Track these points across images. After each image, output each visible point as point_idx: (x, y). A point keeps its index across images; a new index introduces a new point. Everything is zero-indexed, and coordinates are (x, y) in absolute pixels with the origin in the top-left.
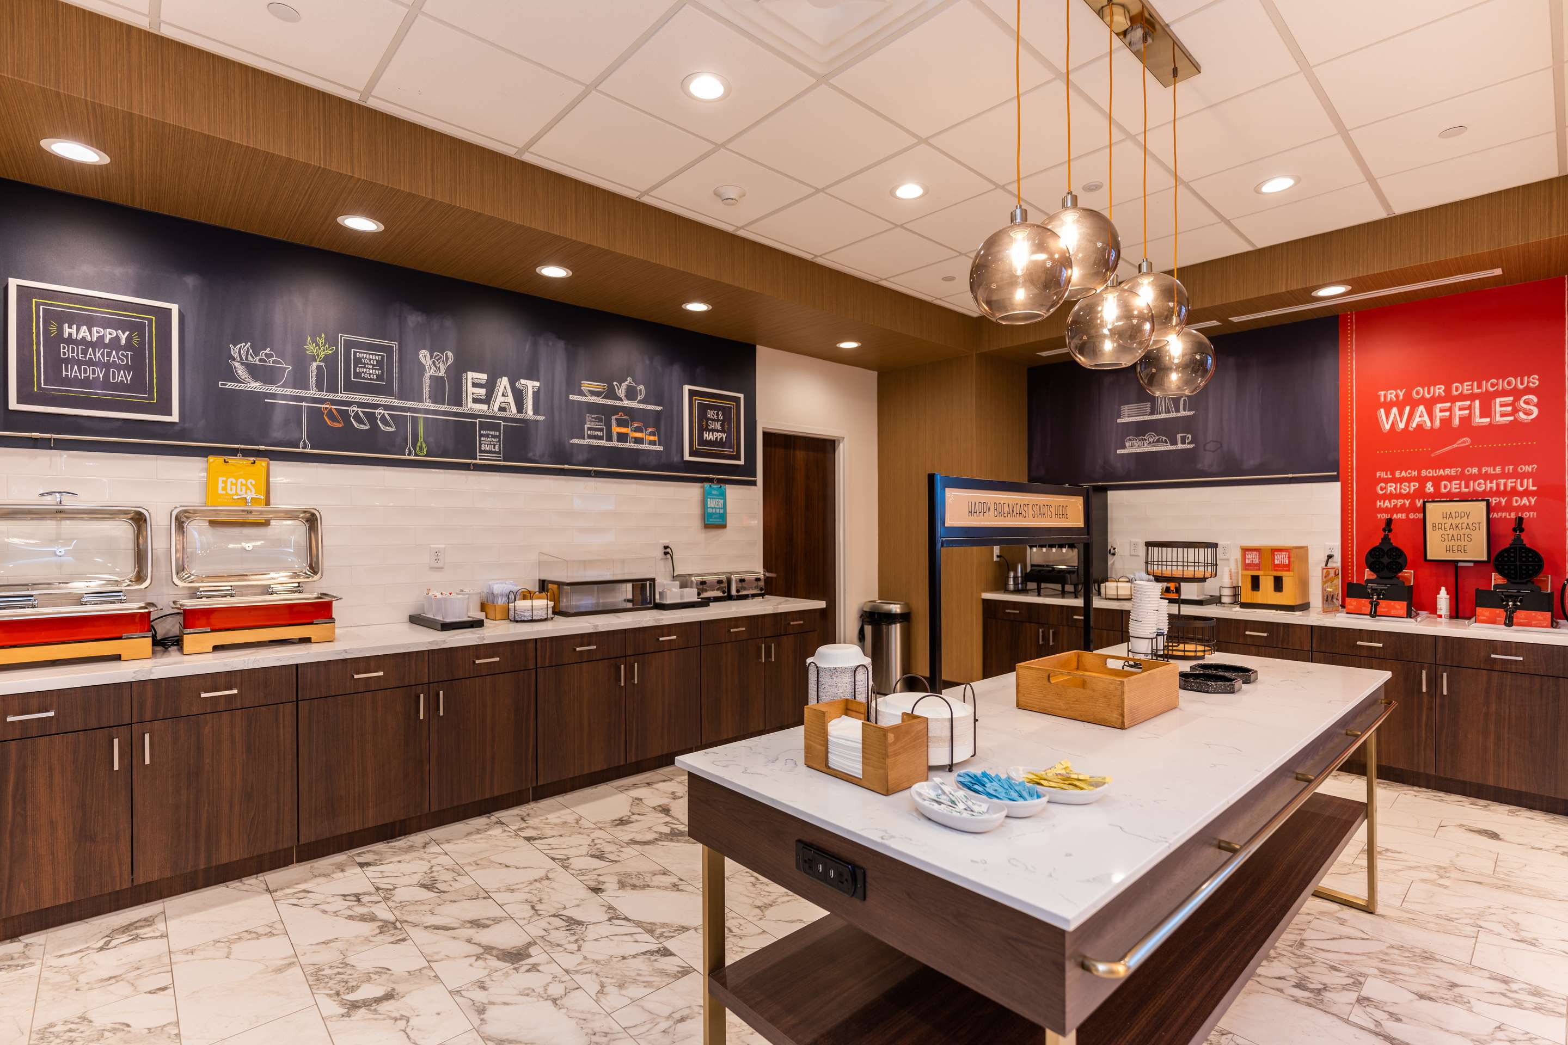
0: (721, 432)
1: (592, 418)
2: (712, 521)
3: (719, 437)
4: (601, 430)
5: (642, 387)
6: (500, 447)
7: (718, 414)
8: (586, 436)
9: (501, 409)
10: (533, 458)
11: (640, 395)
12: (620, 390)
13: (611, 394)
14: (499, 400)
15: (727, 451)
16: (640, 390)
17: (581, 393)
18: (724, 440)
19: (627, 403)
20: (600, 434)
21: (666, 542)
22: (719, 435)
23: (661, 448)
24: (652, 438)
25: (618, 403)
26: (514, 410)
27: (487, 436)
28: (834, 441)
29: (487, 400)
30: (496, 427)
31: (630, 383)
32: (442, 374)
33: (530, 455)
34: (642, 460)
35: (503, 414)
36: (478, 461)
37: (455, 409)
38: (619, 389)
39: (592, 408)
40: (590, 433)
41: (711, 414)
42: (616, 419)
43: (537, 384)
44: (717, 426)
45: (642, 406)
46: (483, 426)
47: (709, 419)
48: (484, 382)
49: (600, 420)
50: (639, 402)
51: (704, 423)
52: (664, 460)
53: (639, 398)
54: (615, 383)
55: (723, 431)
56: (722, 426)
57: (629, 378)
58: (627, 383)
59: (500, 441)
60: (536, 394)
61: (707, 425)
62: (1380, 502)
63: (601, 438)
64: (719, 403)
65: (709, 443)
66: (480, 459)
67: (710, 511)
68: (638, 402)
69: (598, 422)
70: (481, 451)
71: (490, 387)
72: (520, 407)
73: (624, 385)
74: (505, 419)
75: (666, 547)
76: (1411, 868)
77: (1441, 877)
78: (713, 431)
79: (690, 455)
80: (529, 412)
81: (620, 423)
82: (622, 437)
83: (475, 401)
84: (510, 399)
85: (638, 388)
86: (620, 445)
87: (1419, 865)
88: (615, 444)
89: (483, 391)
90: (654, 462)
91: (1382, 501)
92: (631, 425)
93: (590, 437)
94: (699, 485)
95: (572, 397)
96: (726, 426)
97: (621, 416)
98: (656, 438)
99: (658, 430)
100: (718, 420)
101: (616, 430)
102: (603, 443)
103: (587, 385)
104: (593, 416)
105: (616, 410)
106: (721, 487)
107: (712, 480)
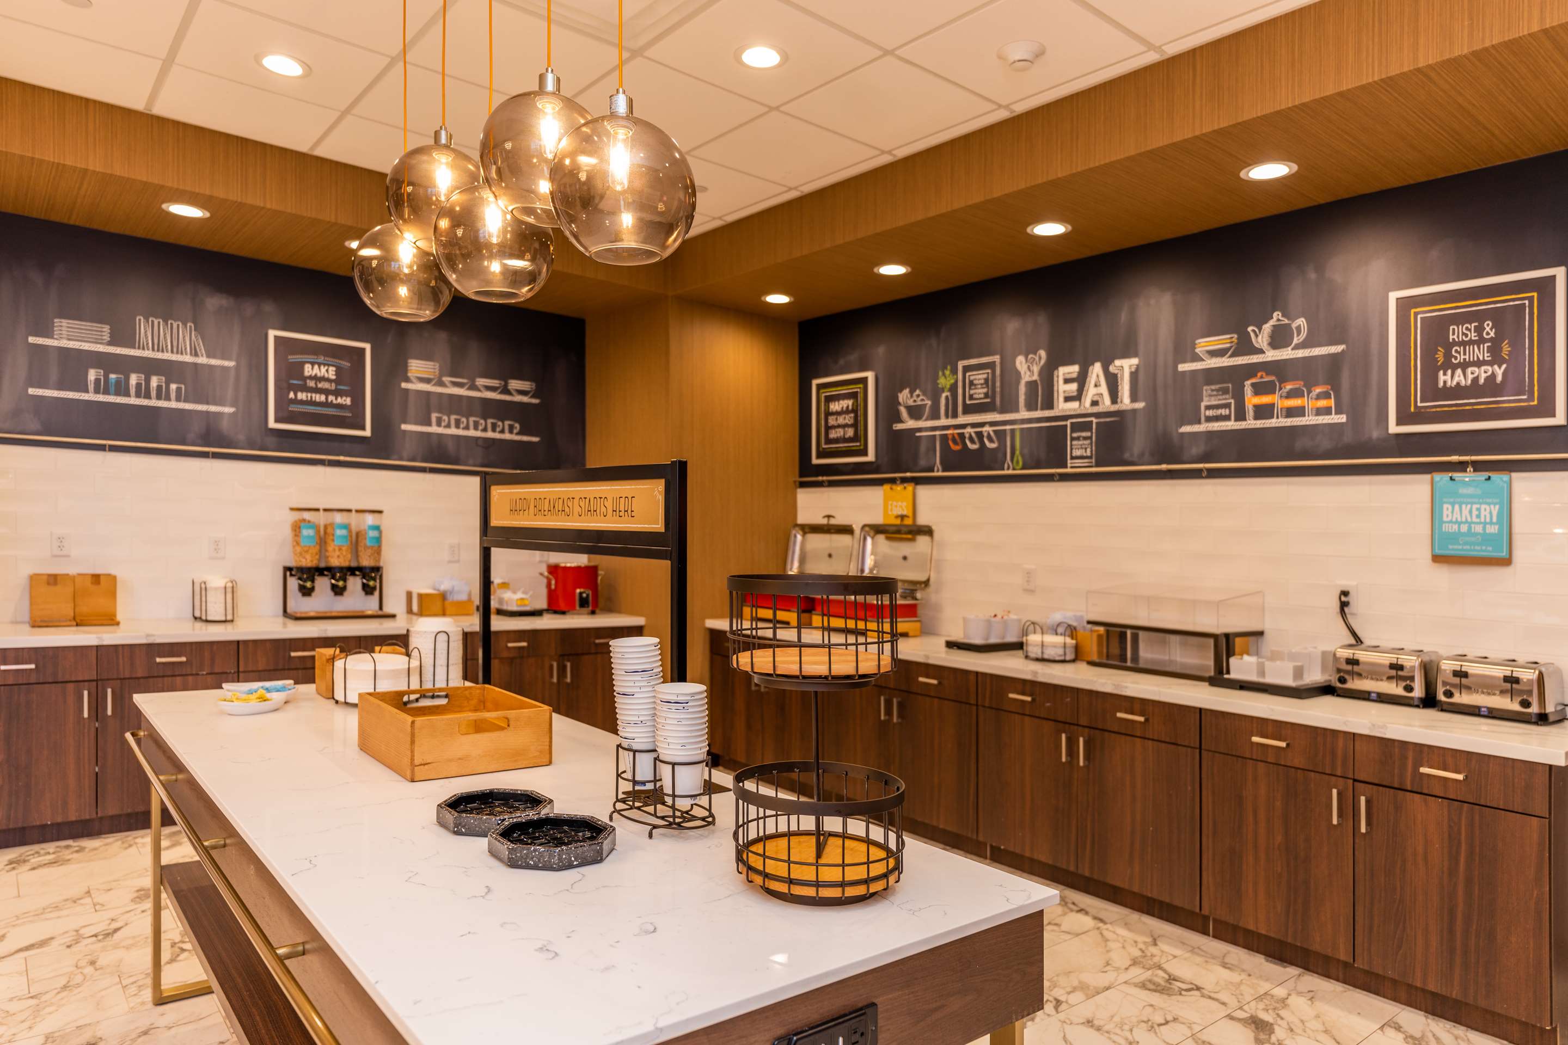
0: (1490, 363)
1: (1212, 390)
2: (1454, 549)
3: (1483, 376)
4: (1227, 406)
5: (1301, 322)
6: (1092, 451)
7: (1479, 330)
8: (1203, 419)
9: (1095, 403)
10: (1131, 459)
11: (1298, 335)
12: (1260, 337)
13: (1245, 347)
14: (1091, 392)
15: (1508, 400)
16: (1299, 328)
17: (1197, 358)
18: (1499, 379)
19: (1272, 355)
20: (1224, 412)
21: (1345, 584)
22: (1483, 373)
23: (1342, 418)
24: (1322, 403)
25: (1255, 359)
26: (1107, 400)
27: (1078, 438)
29: (1078, 397)
30: (1086, 427)
31: (1278, 320)
32: (1036, 377)
33: (1127, 456)
34: (1299, 445)
35: (1095, 409)
36: (1069, 470)
37: (1047, 413)
38: (1257, 336)
39: (1211, 376)
40: (1210, 413)
41: (1455, 333)
42: (1253, 385)
43: (1135, 361)
44: (1482, 353)
45: (1301, 353)
46: (1075, 428)
47: (1455, 343)
48: (1075, 375)
49: (1225, 391)
50: (1297, 347)
51: (1440, 356)
52: (1348, 438)
53: (1296, 341)
54: (1250, 329)
55: (1496, 359)
56: (1495, 351)
57: (1275, 314)
58: (1272, 322)
59: (1091, 443)
60: (1134, 376)
61: (1448, 355)
63: (1227, 418)
64: (1483, 304)
65: (1457, 392)
66: (1072, 467)
67: (1446, 528)
68: (1293, 349)
69: (1222, 395)
70: (1072, 458)
71: (1081, 380)
72: (1114, 397)
73: (1267, 328)
74: (1097, 415)
75: (1345, 593)
78: (1464, 366)
79: (1399, 422)
80: (1126, 402)
81: (1259, 389)
82: (1263, 412)
83: (1068, 399)
84: (1104, 389)
85: (1294, 325)
86: (1259, 424)
88: (1251, 423)
89: (1074, 387)
90: (1326, 444)
92: (1281, 389)
93: (1209, 419)
94: (1427, 477)
95: (1182, 367)
96: (1506, 348)
97: (1262, 377)
98: (1332, 403)
99: (1336, 388)
100: (1481, 341)
101: (1251, 400)
102: (1231, 425)
103: (1204, 344)
104: (1213, 387)
105: (1251, 370)
106: (1489, 478)
107: (1462, 467)
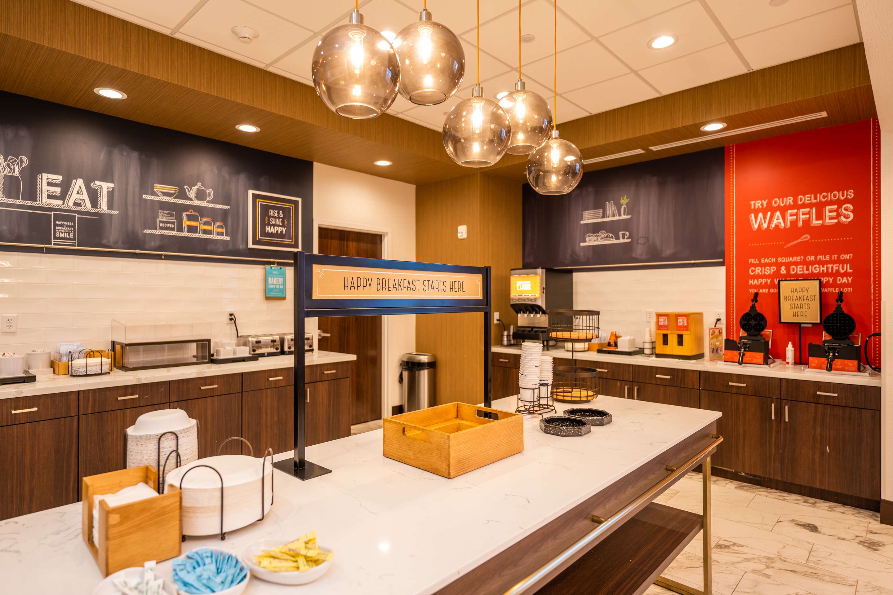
0: (282, 226)
1: (164, 213)
2: (272, 294)
3: (279, 231)
4: (173, 223)
5: (211, 191)
6: (74, 235)
7: (278, 213)
8: (158, 227)
9: (75, 204)
10: (107, 244)
11: (209, 196)
12: (191, 192)
13: (182, 195)
14: (74, 197)
15: (286, 241)
16: (209, 193)
17: (154, 194)
18: (284, 233)
19: (196, 203)
20: (171, 226)
21: (232, 310)
22: (280, 229)
23: (228, 238)
24: (220, 230)
25: (188, 202)
26: (89, 205)
27: (62, 225)
28: (381, 236)
29: (63, 197)
30: (72, 219)
31: (200, 187)
32: (16, 174)
33: (104, 241)
34: (209, 247)
35: (78, 208)
36: (52, 246)
37: (29, 203)
38: (189, 192)
39: (163, 205)
40: (163, 225)
41: (272, 213)
42: (186, 215)
43: (111, 185)
44: (279, 222)
45: (211, 205)
46: (57, 217)
47: (271, 216)
48: (59, 182)
49: (172, 215)
50: (208, 202)
51: (266, 220)
52: (230, 247)
53: (208, 199)
54: (185, 187)
55: (283, 226)
56: (283, 222)
57: (198, 184)
58: (197, 187)
59: (74, 230)
60: (111, 194)
61: (269, 221)
62: (751, 280)
63: (173, 229)
64: (280, 204)
65: (271, 235)
66: (54, 244)
67: (270, 286)
68: (207, 202)
69: (170, 217)
70: (55, 238)
71: (66, 187)
72: (94, 202)
73: (195, 189)
74: (79, 213)
75: (231, 315)
76: (748, 560)
77: (767, 567)
78: (274, 225)
79: (253, 244)
80: (104, 207)
81: (190, 218)
82: (192, 229)
83: (50, 197)
84: (85, 196)
85: (207, 191)
86: (190, 235)
87: (754, 556)
88: (185, 234)
89: (58, 190)
90: (221, 249)
91: (753, 280)
92: (201, 220)
93: (162, 228)
94: (262, 266)
95: (144, 196)
96: (286, 223)
97: (191, 212)
98: (224, 230)
99: (226, 224)
100: (279, 218)
101: (186, 223)
102: (175, 233)
103: (159, 188)
104: (165, 212)
105: (186, 208)
106: (281, 268)
107: (273, 263)
